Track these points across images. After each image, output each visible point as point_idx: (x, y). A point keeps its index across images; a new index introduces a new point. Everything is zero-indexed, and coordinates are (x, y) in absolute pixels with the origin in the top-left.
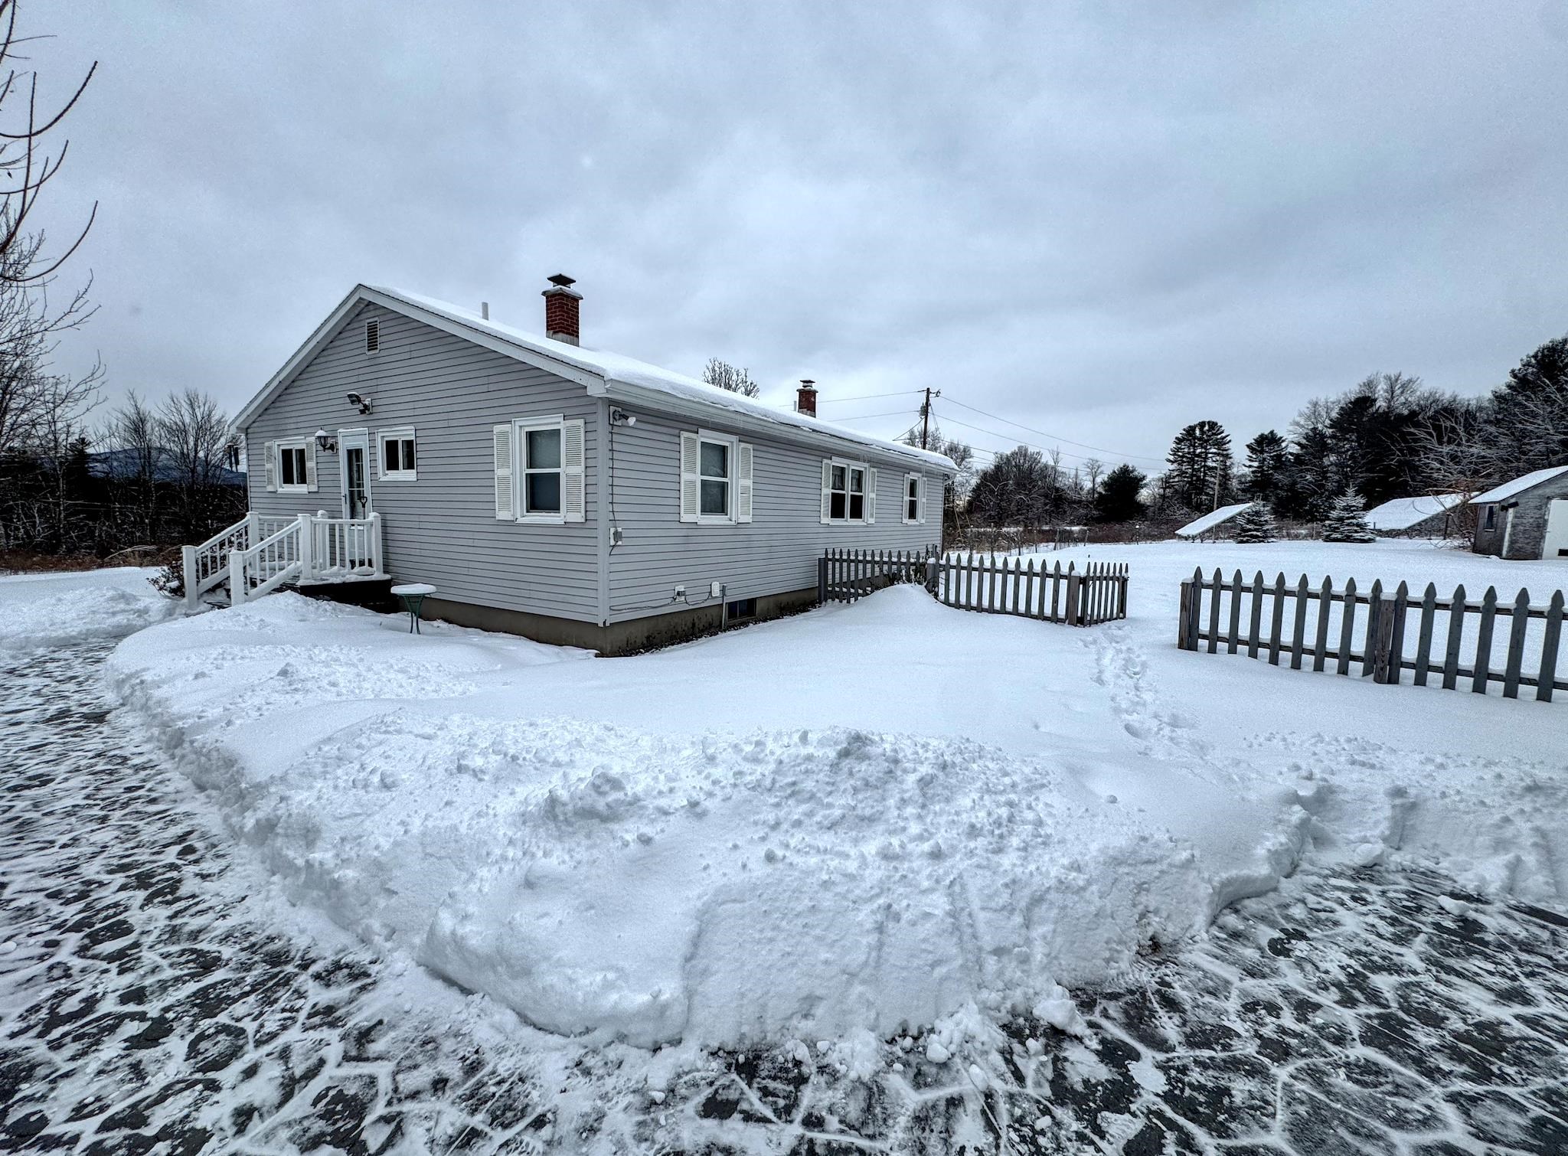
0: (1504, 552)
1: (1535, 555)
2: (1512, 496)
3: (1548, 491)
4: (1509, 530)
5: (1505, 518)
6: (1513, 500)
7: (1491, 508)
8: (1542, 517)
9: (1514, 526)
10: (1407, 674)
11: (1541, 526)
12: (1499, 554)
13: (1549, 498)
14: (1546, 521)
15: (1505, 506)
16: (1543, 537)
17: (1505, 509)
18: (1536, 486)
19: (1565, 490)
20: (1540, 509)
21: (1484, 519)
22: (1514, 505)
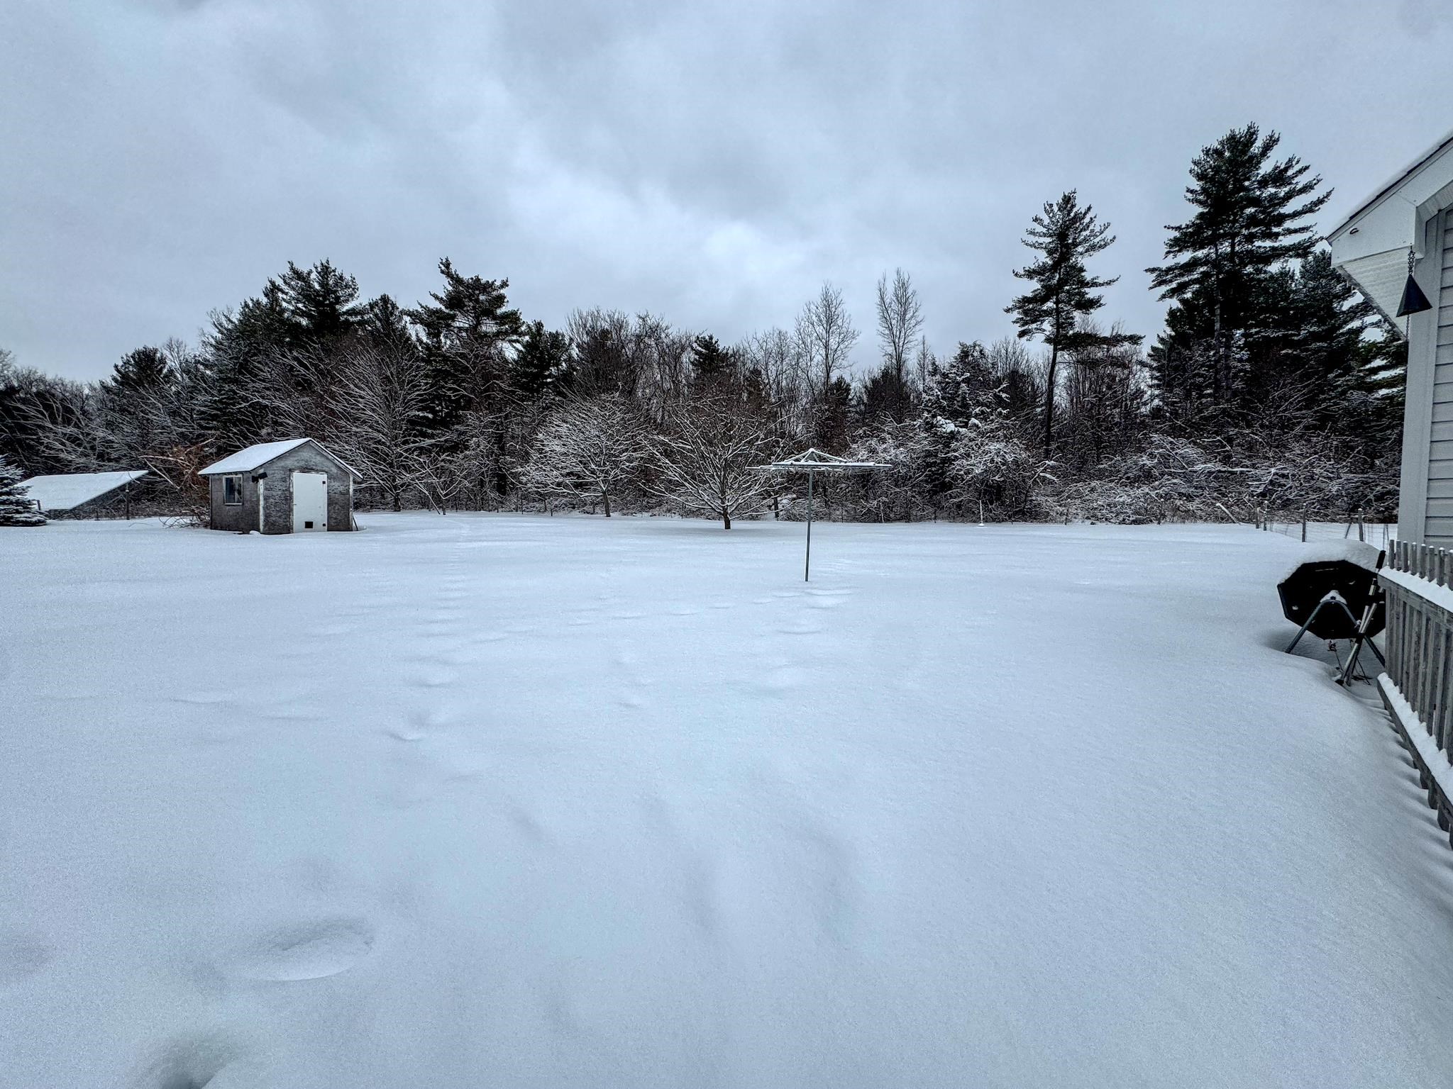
0: (261, 527)
1: (287, 529)
2: (261, 466)
3: (289, 463)
4: (262, 502)
5: (256, 490)
6: (261, 471)
7: (229, 481)
8: (288, 489)
9: (266, 499)
11: (288, 498)
12: (258, 530)
13: (291, 471)
14: (291, 493)
15: (256, 476)
16: (291, 510)
17: (255, 480)
18: (279, 458)
19: (302, 463)
20: (285, 481)
21: (219, 492)
22: (264, 476)
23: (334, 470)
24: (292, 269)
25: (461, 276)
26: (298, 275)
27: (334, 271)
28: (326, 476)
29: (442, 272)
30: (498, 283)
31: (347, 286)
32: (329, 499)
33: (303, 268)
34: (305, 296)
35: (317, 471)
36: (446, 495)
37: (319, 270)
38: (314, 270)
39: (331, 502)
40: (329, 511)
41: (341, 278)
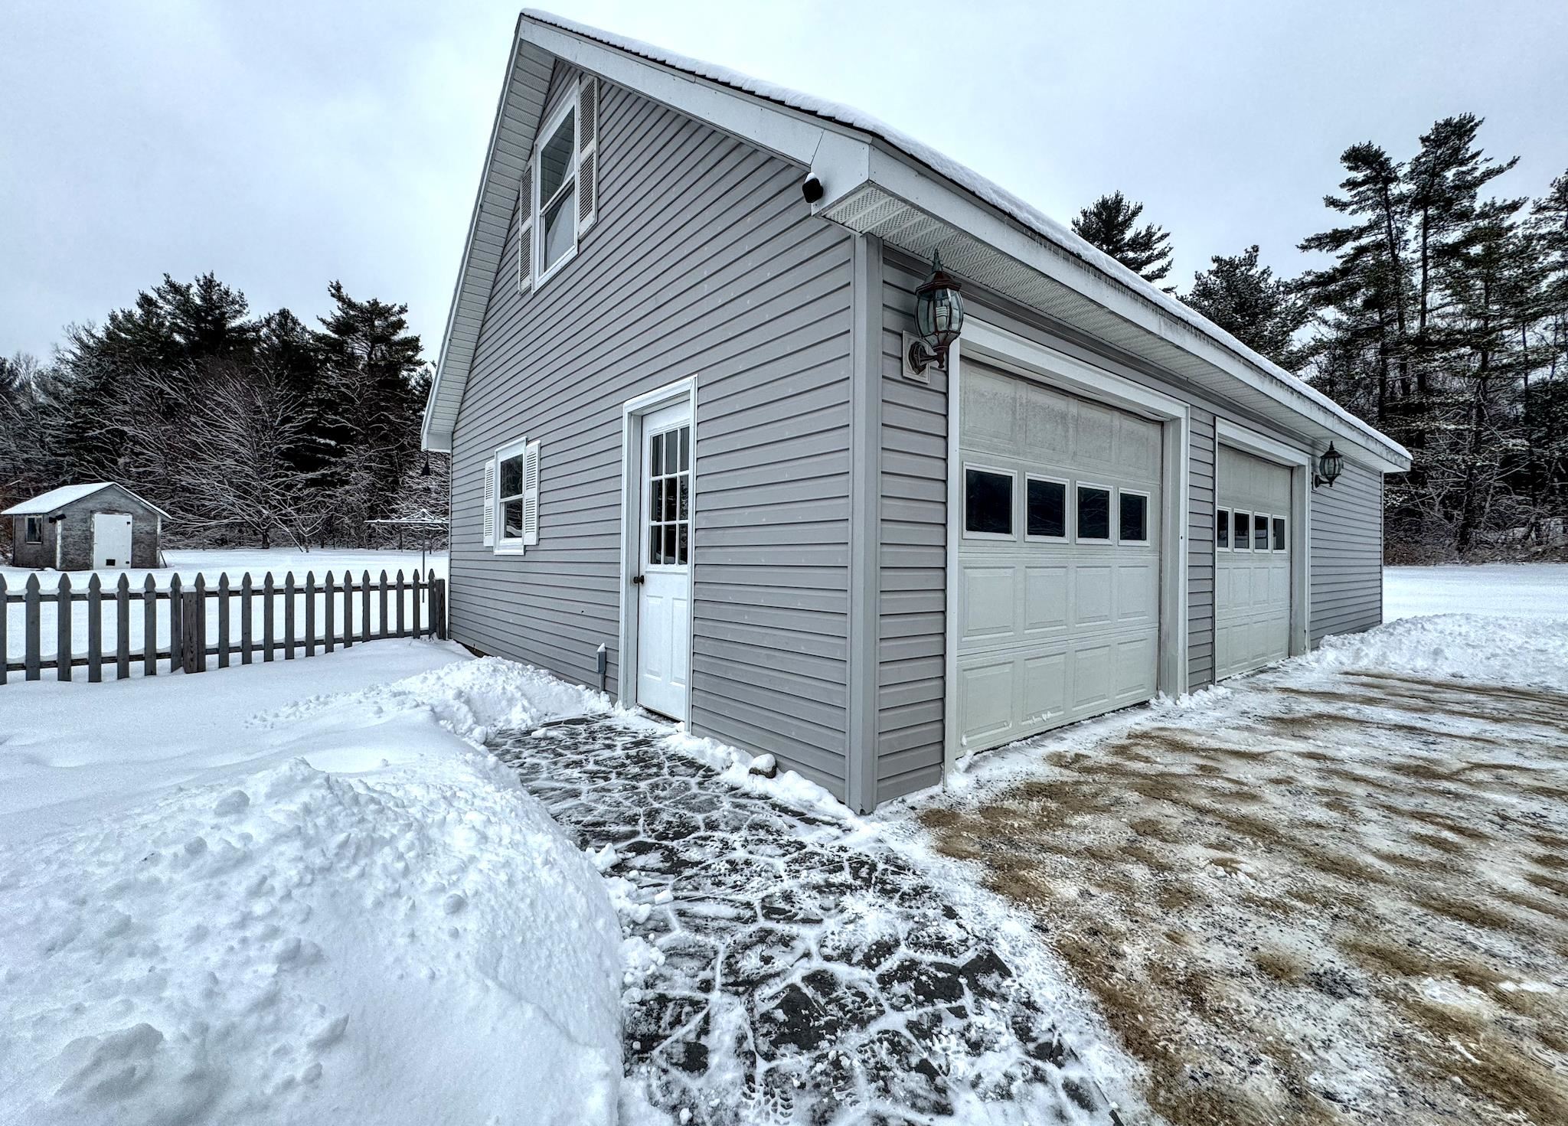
0: (58, 564)
1: (86, 566)
2: (59, 508)
3: (90, 505)
4: (59, 542)
5: (54, 531)
6: (60, 513)
7: (31, 521)
8: (89, 529)
9: (63, 538)
10: (212, 659)
11: (88, 538)
12: (54, 567)
13: (93, 513)
14: (92, 534)
15: (53, 518)
16: (91, 549)
17: (53, 520)
18: (79, 500)
19: (106, 506)
20: (86, 522)
21: (22, 531)
22: (62, 517)
23: (140, 511)
24: (167, 282)
25: (353, 300)
26: (175, 289)
27: (219, 285)
28: (131, 517)
29: (333, 295)
30: (396, 309)
31: (233, 302)
32: (134, 538)
33: (181, 281)
34: (183, 312)
35: (121, 513)
36: (310, 532)
37: (202, 283)
38: (195, 284)
39: (136, 542)
40: (133, 550)
41: (227, 293)
